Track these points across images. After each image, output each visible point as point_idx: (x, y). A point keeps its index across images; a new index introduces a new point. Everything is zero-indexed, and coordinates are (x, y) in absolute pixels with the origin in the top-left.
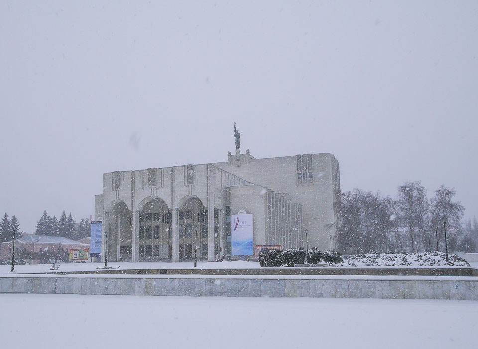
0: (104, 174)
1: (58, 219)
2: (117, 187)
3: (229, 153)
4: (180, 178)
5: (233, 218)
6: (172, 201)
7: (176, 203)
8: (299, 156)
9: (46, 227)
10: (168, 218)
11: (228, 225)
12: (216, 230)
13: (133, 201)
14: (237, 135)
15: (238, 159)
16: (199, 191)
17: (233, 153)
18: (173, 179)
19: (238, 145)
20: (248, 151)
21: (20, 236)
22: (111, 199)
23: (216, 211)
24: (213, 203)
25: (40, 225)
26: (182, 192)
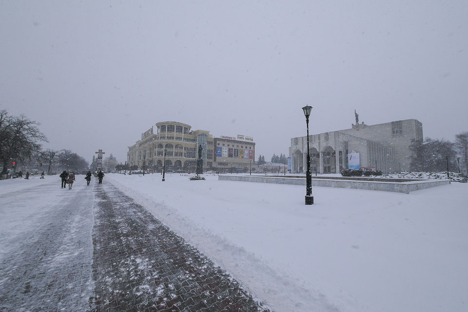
0: (292, 139)
1: (279, 157)
2: (297, 144)
3: (353, 125)
4: (322, 139)
5: (349, 155)
6: (319, 148)
7: (321, 149)
8: (393, 123)
9: (275, 160)
10: (318, 156)
11: (347, 158)
12: (341, 162)
13: (303, 150)
14: (357, 116)
15: (357, 127)
16: (331, 143)
17: (355, 124)
18: (319, 139)
19: (357, 120)
20: (363, 123)
21: (265, 163)
22: (294, 148)
23: (340, 152)
24: (338, 148)
25: (273, 159)
26: (324, 144)
